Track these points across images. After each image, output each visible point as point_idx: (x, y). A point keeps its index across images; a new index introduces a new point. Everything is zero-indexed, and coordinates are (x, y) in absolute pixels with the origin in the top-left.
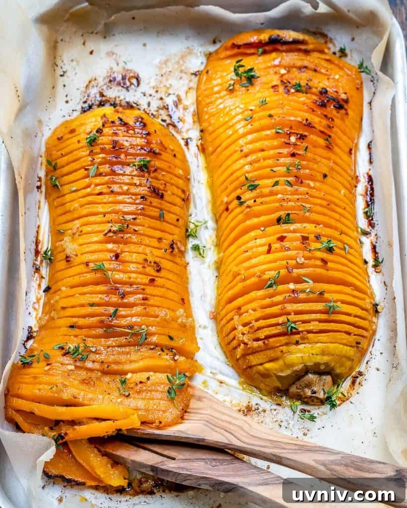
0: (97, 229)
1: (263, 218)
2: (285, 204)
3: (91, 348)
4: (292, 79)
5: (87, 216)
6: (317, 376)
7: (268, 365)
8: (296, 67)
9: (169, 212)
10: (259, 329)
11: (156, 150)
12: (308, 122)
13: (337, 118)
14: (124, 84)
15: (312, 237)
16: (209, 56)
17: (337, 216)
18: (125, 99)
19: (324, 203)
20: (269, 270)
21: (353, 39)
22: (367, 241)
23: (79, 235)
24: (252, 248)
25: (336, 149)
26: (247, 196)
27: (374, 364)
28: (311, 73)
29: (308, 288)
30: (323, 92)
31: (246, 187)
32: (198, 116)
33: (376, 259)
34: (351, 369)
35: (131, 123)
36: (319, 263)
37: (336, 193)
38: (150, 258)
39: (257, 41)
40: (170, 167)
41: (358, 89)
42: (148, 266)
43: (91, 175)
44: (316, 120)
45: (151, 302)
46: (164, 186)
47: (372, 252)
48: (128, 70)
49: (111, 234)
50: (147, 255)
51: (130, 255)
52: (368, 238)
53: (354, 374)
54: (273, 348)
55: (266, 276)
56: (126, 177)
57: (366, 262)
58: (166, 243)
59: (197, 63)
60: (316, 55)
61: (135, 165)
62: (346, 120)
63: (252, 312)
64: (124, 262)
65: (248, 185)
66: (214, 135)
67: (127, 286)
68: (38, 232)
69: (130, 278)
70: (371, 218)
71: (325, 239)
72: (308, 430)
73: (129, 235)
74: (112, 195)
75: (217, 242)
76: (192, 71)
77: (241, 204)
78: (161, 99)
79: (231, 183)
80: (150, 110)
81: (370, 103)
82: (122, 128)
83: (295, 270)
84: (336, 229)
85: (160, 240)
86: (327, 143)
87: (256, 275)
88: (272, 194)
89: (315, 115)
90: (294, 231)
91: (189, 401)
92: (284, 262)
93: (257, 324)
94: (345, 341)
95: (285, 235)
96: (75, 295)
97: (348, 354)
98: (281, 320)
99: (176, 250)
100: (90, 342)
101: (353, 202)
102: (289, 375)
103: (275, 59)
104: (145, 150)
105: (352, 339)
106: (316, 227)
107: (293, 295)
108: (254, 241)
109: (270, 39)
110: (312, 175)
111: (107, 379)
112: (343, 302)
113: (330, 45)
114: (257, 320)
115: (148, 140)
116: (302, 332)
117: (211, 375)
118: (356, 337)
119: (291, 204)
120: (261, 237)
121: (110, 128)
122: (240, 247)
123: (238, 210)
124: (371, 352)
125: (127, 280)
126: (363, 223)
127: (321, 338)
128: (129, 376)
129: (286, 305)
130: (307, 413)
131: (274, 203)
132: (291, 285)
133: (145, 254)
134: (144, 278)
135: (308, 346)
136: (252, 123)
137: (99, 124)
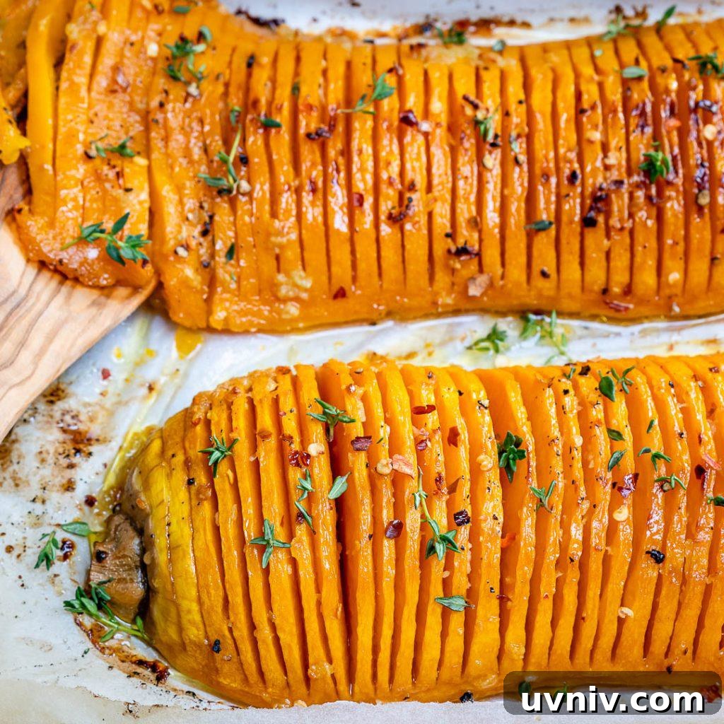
3: (195, 86)
9: (558, 250)
15: (463, 502)
20: (368, 411)
23: (477, 69)
26: (588, 385)
29: (314, 485)
36: (387, 516)
38: (419, 198)
42: (401, 195)
43: (625, 70)
46: (618, 226)
53: (164, 664)
54: (183, 438)
56: (623, 135)
58: (467, 236)
61: (655, 150)
64: (400, 137)
65: (614, 381)
67: (341, 146)
68: (512, 23)
72: (19, 556)
85: (476, 224)
90: (476, 470)
92: (383, 435)
105: (219, 622)
106: (495, 518)
116: (212, 486)
118: (227, 633)
119: (558, 466)
120: (464, 402)
125: (355, 145)
127: (202, 536)
128: (141, 161)
129: (272, 442)
130: (60, 553)
131: (561, 431)
132: (317, 448)
133: (429, 188)
134: (363, 183)
135: (186, 508)
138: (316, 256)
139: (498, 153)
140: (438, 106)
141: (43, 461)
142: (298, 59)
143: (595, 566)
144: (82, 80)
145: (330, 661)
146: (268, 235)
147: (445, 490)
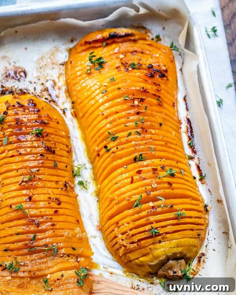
0: (14, 181)
1: (124, 159)
2: (137, 148)
3: (21, 263)
4: (129, 61)
5: (5, 172)
6: (175, 261)
7: (142, 259)
8: (129, 52)
9: (60, 162)
10: (133, 235)
11: (45, 121)
12: (144, 89)
13: (162, 83)
14: (17, 77)
15: (159, 168)
16: (70, 51)
17: (172, 151)
18: (18, 87)
19: (163, 143)
20: (135, 195)
21: (164, 29)
22: (193, 163)
24: (120, 181)
25: (165, 105)
26: (111, 145)
27: (211, 247)
28: (140, 55)
29: (162, 204)
30: (151, 67)
31: (109, 139)
32: (69, 92)
33: (201, 174)
34: (197, 252)
35: (26, 104)
36: (167, 185)
37: (169, 135)
38: (52, 196)
39: (101, 38)
40: (56, 131)
41: (172, 61)
42: (52, 201)
43: (4, 144)
44: (149, 87)
45: (58, 226)
46: (54, 145)
47: (198, 170)
48: (17, 67)
49: (24, 184)
50: (49, 194)
51: (38, 196)
52: (193, 161)
53: (198, 255)
54: (144, 247)
55: (133, 200)
56: (28, 142)
57: (195, 178)
58: (61, 184)
59: (63, 56)
60: (141, 42)
61: (33, 134)
62: (168, 84)
63: (127, 225)
64: (35, 202)
65: (111, 137)
66: (82, 105)
67: (40, 218)
69: (41, 212)
70: (193, 147)
71: (167, 168)
73: (36, 182)
74: (21, 156)
75: (94, 177)
76: (60, 63)
77: (108, 151)
78: (43, 84)
79: (99, 137)
80: (36, 93)
81: (181, 70)
82: (20, 109)
83: (152, 193)
84: (173, 159)
85: (57, 182)
86: (158, 102)
87: (126, 199)
88: (128, 142)
89: (147, 84)
90: (147, 166)
92: (144, 188)
93: (131, 233)
94: (190, 236)
95: (141, 169)
96: (5, 228)
97: (193, 244)
98: (147, 228)
99: (69, 188)
100: (20, 259)
101: (180, 139)
102: (157, 264)
103: (115, 48)
104: (38, 122)
105: (195, 233)
106: (160, 161)
107: (153, 210)
108: (121, 176)
109: (110, 35)
110: (152, 125)
112: (186, 210)
113: (149, 34)
114: (131, 230)
115: (39, 115)
116: (162, 234)
117: (104, 269)
118: (197, 231)
119: (142, 147)
120: (124, 173)
121: (13, 110)
122: (112, 180)
123: (107, 155)
124: (207, 239)
125: (39, 214)
126: (188, 151)
127: (175, 236)
128: (49, 276)
131: (130, 148)
132: (151, 204)
135: (167, 242)
136: (107, 95)
137: (4, 108)
138: (71, 226)
139: (36, 176)
140: (24, 192)
142: (5, 237)
143: (165, 139)
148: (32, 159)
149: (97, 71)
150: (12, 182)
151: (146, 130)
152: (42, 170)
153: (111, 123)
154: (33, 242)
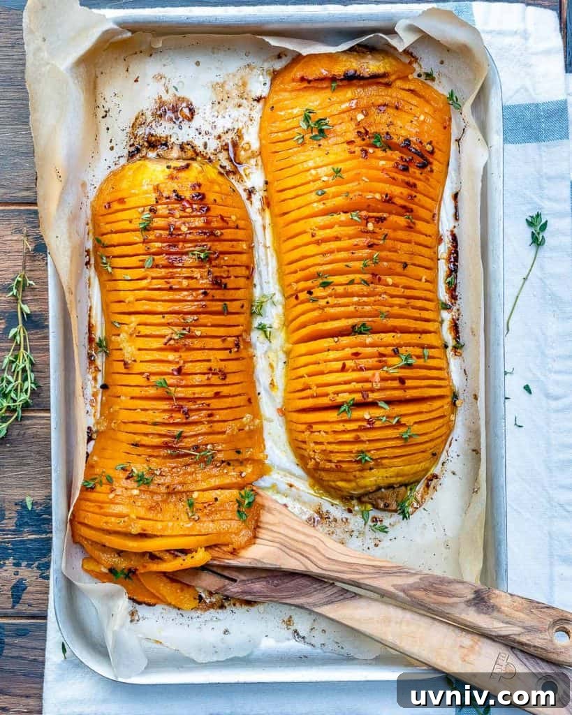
0: (157, 332)
2: (360, 309)
3: (156, 472)
4: (370, 125)
5: (144, 313)
6: (390, 490)
7: (340, 483)
8: (374, 106)
9: (234, 300)
10: (331, 452)
11: (217, 233)
12: (388, 197)
13: (419, 180)
14: (177, 119)
15: (389, 350)
16: (274, 75)
18: (177, 140)
20: (344, 392)
22: (446, 316)
23: (137, 336)
24: (326, 361)
25: (418, 224)
26: (319, 292)
27: (449, 466)
28: (391, 111)
29: (383, 416)
30: (406, 145)
31: (317, 282)
33: (457, 339)
35: (187, 194)
36: (396, 384)
37: (416, 283)
38: (215, 365)
39: (329, 75)
40: (233, 246)
41: (445, 128)
42: (213, 374)
43: (146, 266)
44: (397, 190)
45: (217, 417)
46: (226, 273)
47: (453, 331)
48: (179, 99)
49: (172, 342)
50: (211, 361)
51: (193, 365)
52: (449, 313)
53: (428, 476)
54: (346, 472)
55: (340, 399)
56: (185, 269)
57: (446, 346)
58: (230, 341)
60: (399, 83)
61: (194, 254)
62: (431, 179)
63: (324, 434)
64: (186, 375)
65: (320, 281)
66: (283, 195)
67: (191, 403)
68: (90, 316)
69: (194, 394)
70: (453, 290)
71: (402, 350)
72: (380, 541)
73: (191, 340)
74: (171, 292)
76: (254, 96)
77: (313, 300)
78: (219, 137)
79: (302, 270)
80: (207, 153)
81: (458, 141)
82: (178, 206)
83: (370, 395)
84: (416, 332)
85: (224, 338)
86: (408, 222)
87: (329, 396)
88: (347, 294)
89: (395, 184)
90: (372, 345)
91: (259, 515)
92: (359, 385)
93: (330, 448)
94: (419, 461)
95: (360, 350)
96: (136, 409)
98: (356, 447)
99: (242, 345)
100: (154, 464)
104: (205, 234)
105: (427, 454)
106: (393, 337)
107: (368, 426)
108: (326, 353)
109: (345, 74)
110: (391, 269)
111: (173, 499)
113: (415, 65)
114: (329, 443)
115: (207, 219)
116: (377, 459)
119: (367, 308)
120: (333, 349)
121: (165, 206)
123: (310, 305)
124: (447, 452)
125: (190, 396)
126: (443, 296)
127: (396, 463)
128: (195, 495)
129: (360, 434)
130: (379, 523)
131: (348, 306)
132: (366, 414)
133: (209, 361)
134: (209, 392)
135: (382, 470)
136: (324, 202)
137: (152, 198)
138: (237, 413)
139: (193, 329)
140: (171, 356)
141: (333, 533)
142: (134, 422)
143: (408, 292)
144: (159, 525)
145: (443, 406)
146: (233, 435)
147: (384, 359)
148: (189, 298)
149: (315, 142)
150: (154, 333)
151: (379, 278)
152: (205, 319)
153: (324, 254)
154: (177, 442)
